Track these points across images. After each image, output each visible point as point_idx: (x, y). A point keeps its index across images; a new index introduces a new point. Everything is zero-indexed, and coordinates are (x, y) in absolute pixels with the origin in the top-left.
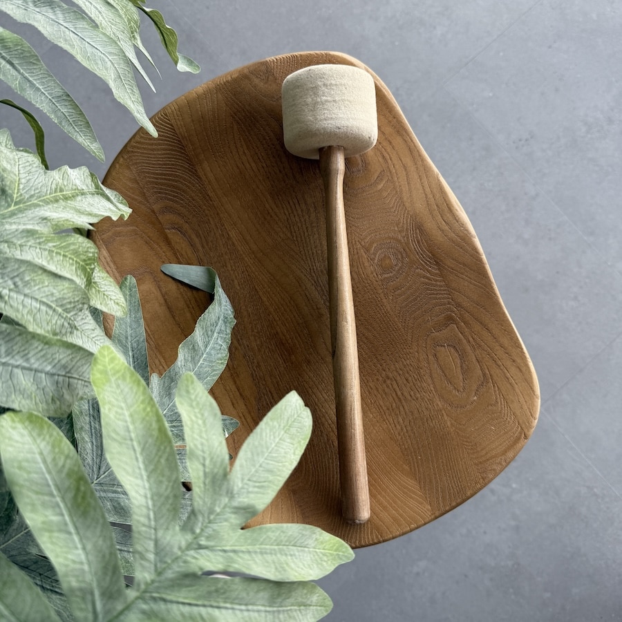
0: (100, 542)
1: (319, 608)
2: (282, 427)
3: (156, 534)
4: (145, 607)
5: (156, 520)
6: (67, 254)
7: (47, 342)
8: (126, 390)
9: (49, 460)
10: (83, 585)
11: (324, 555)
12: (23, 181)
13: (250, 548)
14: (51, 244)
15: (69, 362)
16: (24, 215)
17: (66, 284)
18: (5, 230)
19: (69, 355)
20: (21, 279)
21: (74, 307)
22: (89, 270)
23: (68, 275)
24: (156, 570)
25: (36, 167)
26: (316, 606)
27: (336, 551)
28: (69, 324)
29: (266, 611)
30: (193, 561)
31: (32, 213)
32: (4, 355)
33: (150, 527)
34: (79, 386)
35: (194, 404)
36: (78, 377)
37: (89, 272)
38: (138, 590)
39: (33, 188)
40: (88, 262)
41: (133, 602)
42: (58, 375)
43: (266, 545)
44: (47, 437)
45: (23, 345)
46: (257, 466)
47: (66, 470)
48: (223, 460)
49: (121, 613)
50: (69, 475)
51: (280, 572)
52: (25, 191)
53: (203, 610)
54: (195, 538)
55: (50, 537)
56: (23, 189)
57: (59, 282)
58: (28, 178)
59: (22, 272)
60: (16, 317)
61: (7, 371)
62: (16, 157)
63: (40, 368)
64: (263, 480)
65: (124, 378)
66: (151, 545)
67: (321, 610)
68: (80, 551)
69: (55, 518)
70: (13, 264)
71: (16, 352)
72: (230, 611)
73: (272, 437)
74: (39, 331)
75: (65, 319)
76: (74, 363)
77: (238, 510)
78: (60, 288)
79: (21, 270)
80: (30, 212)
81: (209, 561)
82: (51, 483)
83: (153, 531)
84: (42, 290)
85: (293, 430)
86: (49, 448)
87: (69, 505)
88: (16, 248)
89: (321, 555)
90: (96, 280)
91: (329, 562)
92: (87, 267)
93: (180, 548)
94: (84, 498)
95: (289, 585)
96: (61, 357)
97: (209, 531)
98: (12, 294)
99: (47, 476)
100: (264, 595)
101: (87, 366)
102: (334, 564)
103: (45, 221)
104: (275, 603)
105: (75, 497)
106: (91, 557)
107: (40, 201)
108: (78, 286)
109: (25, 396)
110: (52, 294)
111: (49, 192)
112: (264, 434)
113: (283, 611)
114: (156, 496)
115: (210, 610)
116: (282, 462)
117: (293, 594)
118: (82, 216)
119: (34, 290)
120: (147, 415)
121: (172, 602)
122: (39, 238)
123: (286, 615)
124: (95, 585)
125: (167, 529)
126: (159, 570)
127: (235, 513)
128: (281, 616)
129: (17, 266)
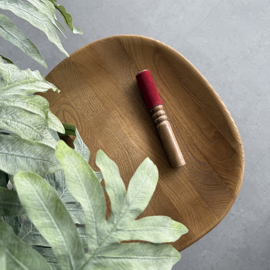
0: (70, 231)
1: (175, 258)
2: (146, 173)
3: (96, 225)
4: (95, 262)
5: (95, 218)
6: (35, 104)
7: (31, 144)
8: (73, 159)
9: (41, 194)
10: (64, 253)
11: (175, 230)
12: (11, 75)
13: (141, 228)
14: (27, 100)
15: (42, 153)
16: (13, 89)
17: (37, 117)
18: (5, 95)
19: (42, 150)
20: (16, 115)
21: (42, 127)
22: (46, 111)
23: (37, 113)
24: (98, 243)
25: (16, 69)
26: (173, 256)
27: (179, 228)
28: (40, 135)
29: (153, 259)
30: (115, 237)
31: (17, 88)
32: (11, 151)
33: (93, 222)
34: (48, 164)
35: (105, 164)
36: (47, 160)
37: (46, 113)
38: (91, 254)
39: (16, 78)
40: (45, 108)
41: (89, 260)
42: (38, 159)
43: (148, 226)
44: (39, 183)
45: (19, 145)
46: (138, 190)
47: (50, 198)
48: (122, 188)
49: (84, 266)
50: (52, 200)
51: (156, 239)
52: (12, 79)
53: (123, 260)
54: (115, 226)
55: (46, 230)
56: (11, 78)
57: (33, 116)
58: (13, 74)
59: (15, 112)
60: (15, 131)
61: (13, 158)
62: (6, 66)
63: (29, 156)
64: (141, 197)
65: (71, 154)
66: (94, 231)
67: (176, 259)
68: (61, 237)
69: (47, 221)
70: (11, 108)
71: (17, 149)
72: (136, 260)
73: (142, 178)
74: (27, 138)
75: (38, 133)
76: (44, 153)
77: (133, 211)
78: (34, 118)
79: (15, 110)
80: (16, 88)
81: (123, 236)
82: (43, 204)
83: (94, 224)
84: (26, 119)
85: (151, 175)
86: (40, 188)
87: (53, 214)
88: (11, 102)
89: (173, 231)
90: (50, 117)
91: (177, 234)
92: (45, 110)
93: (108, 231)
94: (60, 210)
95: (161, 245)
96: (38, 150)
97: (121, 222)
98: (12, 122)
99: (41, 202)
100: (151, 251)
101: (51, 154)
102: (180, 235)
103: (23, 91)
104: (156, 254)
105: (56, 211)
106: (67, 239)
107: (20, 83)
108: (42, 117)
109: (23, 169)
110: (31, 121)
111: (23, 79)
112: (138, 176)
113: (160, 259)
114: (94, 206)
115: (127, 260)
116: (149, 189)
117: (163, 250)
118: (40, 89)
119: (22, 119)
120: (85, 169)
121: (108, 258)
122: (21, 98)
123: (161, 261)
124: (70, 252)
125: (101, 222)
126: (100, 243)
127: (131, 213)
128: (160, 261)
129: (12, 109)
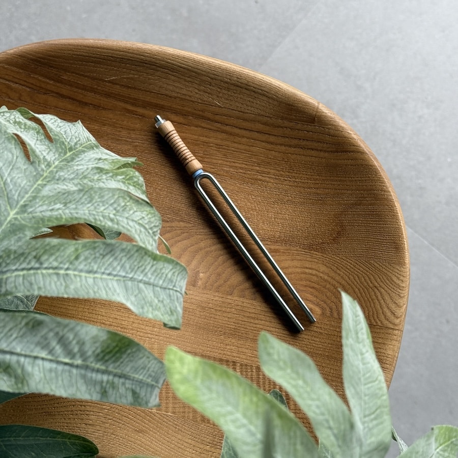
6: (134, 185)
7: (155, 258)
14: (120, 177)
18: (77, 170)
20: (119, 205)
32: (130, 271)
42: (169, 289)
59: (117, 199)
61: (135, 286)
71: (136, 268)
84: (136, 214)
96: (167, 272)
103: (101, 161)
107: (83, 147)
119: (131, 214)
122: (108, 173)
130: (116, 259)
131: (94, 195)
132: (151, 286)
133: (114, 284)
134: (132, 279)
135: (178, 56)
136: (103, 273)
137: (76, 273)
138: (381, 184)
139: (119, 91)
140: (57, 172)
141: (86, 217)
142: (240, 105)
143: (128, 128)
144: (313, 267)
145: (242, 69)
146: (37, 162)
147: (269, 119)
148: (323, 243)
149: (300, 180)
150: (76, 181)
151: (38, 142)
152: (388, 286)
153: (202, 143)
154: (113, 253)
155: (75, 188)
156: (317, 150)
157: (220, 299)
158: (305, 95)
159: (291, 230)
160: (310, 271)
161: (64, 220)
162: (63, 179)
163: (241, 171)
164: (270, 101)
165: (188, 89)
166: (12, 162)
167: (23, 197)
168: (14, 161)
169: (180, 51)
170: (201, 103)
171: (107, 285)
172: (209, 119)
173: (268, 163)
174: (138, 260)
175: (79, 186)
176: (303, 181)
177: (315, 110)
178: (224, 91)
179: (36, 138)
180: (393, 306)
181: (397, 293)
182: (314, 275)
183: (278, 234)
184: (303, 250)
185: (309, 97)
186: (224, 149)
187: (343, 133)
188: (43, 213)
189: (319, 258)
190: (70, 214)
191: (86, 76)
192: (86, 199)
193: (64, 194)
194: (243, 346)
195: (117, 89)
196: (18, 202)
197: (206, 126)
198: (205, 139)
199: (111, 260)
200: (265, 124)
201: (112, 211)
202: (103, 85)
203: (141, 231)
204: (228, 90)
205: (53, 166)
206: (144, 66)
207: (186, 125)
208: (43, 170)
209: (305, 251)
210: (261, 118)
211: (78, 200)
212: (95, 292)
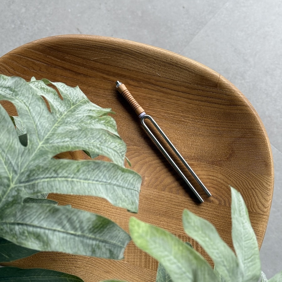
14: (102, 122)
16: (79, 110)
18: (77, 117)
20: (102, 139)
25: (67, 87)
31: (82, 109)
39: (75, 97)
52: (72, 98)
59: (101, 135)
71: (112, 177)
88: (89, 124)
98: (102, 146)
103: (91, 111)
107: (81, 103)
110: (116, 146)
111: (81, 98)
119: (109, 144)
122: (95, 119)
129: (97, 133)
130: (101, 171)
131: (88, 133)
132: (121, 188)
133: (100, 187)
134: (110, 184)
135: (135, 46)
136: (93, 180)
137: (78, 180)
138: (257, 125)
139: (99, 66)
140: (66, 118)
141: (83, 146)
142: (172, 76)
143: (104, 88)
144: (214, 175)
145: (173, 54)
146: (55, 113)
147: (189, 84)
148: (221, 160)
149: (207, 122)
150: (77, 124)
151: (55, 100)
152: (260, 188)
153: (148, 98)
154: (99, 168)
155: (76, 129)
156: (218, 104)
157: (158, 193)
158: (211, 70)
159: (202, 152)
160: (213, 178)
161: (70, 148)
162: (69, 122)
163: (172, 116)
164: (190, 74)
165: (140, 65)
166: (40, 112)
167: (46, 134)
168: (42, 112)
169: (136, 42)
170: (148, 74)
171: (96, 187)
172: (153, 84)
173: (188, 111)
174: (113, 172)
175: (79, 127)
176: (209, 122)
177: (218, 80)
178: (162, 67)
179: (53, 98)
180: (263, 201)
181: (266, 192)
182: (215, 180)
183: (193, 154)
184: (209, 165)
185: (214, 71)
186: (161, 102)
187: (235, 94)
188: (58, 144)
189: (218, 169)
190: (74, 145)
191: (80, 57)
192: (83, 135)
193: (70, 132)
194: (170, 222)
195: (98, 65)
196: (44, 137)
197: (150, 88)
198: (150, 96)
199: (98, 172)
200: (187, 87)
201: (98, 142)
202: (90, 62)
203: (115, 155)
204: (165, 66)
205: (64, 115)
206: (114, 52)
207: (139, 87)
208: (58, 117)
209: (210, 165)
210: (184, 84)
211: (78, 136)
212: (89, 192)
